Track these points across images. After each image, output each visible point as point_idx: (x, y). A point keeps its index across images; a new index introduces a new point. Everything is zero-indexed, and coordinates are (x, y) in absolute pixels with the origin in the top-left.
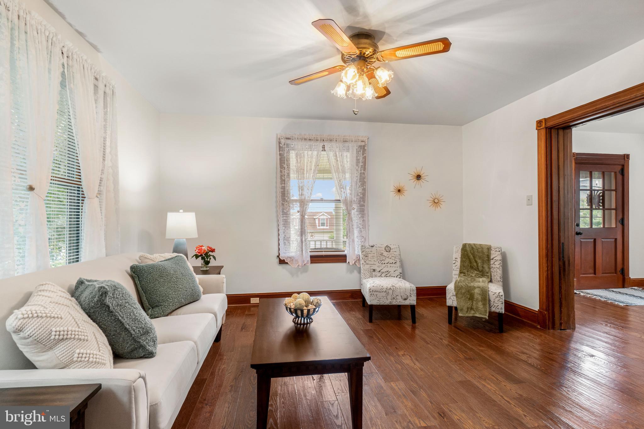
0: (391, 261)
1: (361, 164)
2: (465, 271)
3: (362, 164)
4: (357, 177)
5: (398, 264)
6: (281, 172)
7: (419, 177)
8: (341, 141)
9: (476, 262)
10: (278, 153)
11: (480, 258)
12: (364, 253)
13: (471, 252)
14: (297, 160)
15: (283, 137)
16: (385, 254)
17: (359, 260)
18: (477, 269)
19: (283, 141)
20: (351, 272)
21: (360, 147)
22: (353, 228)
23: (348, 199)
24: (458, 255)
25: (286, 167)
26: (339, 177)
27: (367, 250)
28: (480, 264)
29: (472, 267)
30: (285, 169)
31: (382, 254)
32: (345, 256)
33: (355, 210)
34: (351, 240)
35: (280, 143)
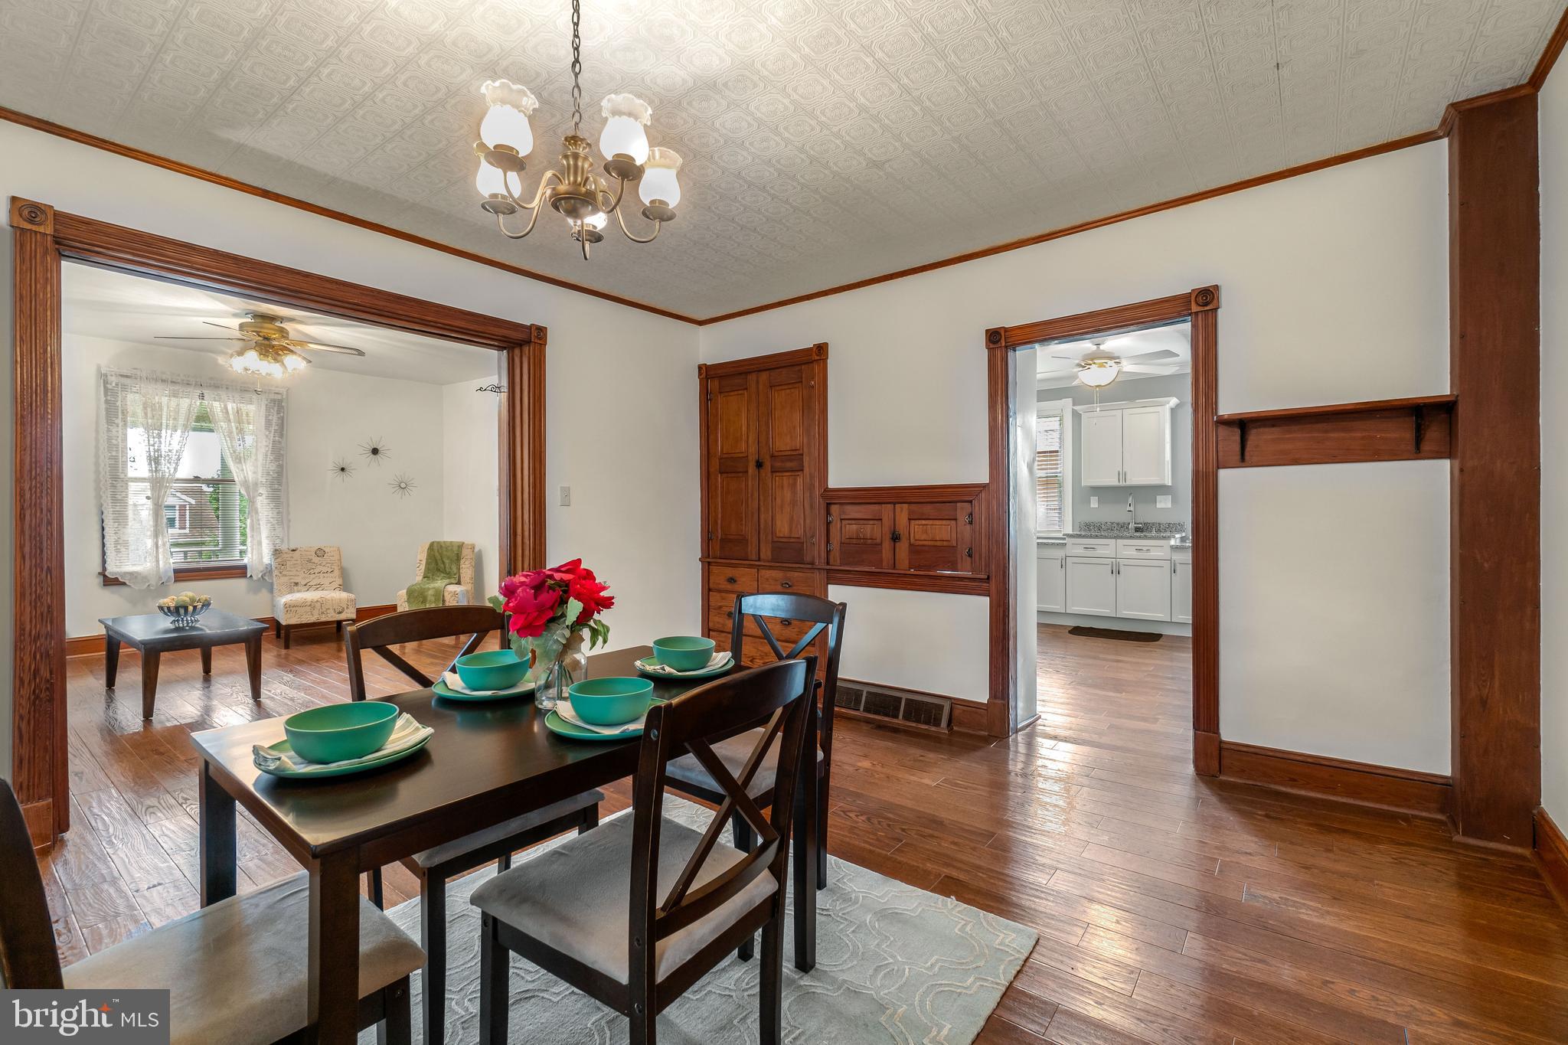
0: (325, 569)
1: (274, 427)
2: (430, 575)
3: (276, 428)
4: (267, 446)
5: (337, 572)
6: (109, 430)
7: (375, 451)
8: (236, 389)
9: (443, 563)
10: (103, 399)
11: (448, 558)
12: (279, 560)
13: (438, 551)
14: (146, 414)
15: (113, 373)
16: (316, 560)
17: (271, 572)
18: (444, 571)
19: (113, 380)
20: (256, 591)
21: (274, 401)
22: (259, 524)
23: (250, 479)
24: (423, 556)
25: (121, 424)
26: (233, 446)
27: (285, 556)
28: (447, 566)
29: (438, 570)
30: (118, 426)
31: (310, 561)
32: (244, 568)
33: (264, 496)
34: (255, 542)
35: (106, 383)
